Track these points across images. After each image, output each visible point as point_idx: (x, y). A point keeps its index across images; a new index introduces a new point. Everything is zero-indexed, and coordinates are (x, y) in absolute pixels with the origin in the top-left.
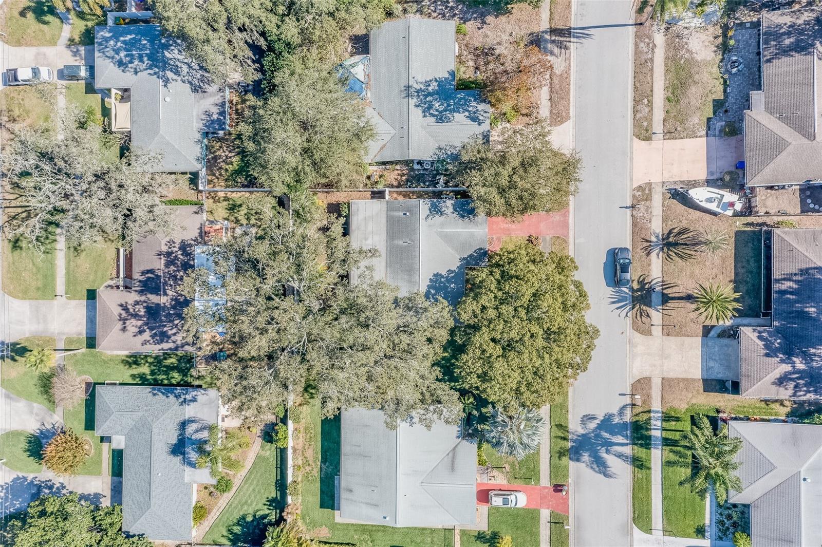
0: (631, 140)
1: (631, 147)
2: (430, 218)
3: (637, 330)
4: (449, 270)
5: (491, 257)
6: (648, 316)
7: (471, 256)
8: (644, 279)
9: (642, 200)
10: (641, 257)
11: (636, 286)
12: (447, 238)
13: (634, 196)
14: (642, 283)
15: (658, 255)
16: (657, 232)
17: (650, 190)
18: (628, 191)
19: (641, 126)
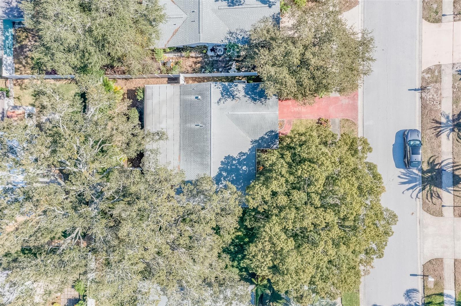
0: (421, 22)
1: (421, 30)
2: (222, 102)
3: (428, 211)
4: (241, 153)
5: (281, 140)
6: (439, 197)
7: (262, 138)
8: (434, 161)
9: (432, 82)
10: (431, 138)
11: (425, 167)
12: (239, 121)
13: (423, 78)
14: (432, 164)
15: (448, 136)
16: (447, 113)
17: (440, 72)
18: (417, 73)
19: (430, 9)
